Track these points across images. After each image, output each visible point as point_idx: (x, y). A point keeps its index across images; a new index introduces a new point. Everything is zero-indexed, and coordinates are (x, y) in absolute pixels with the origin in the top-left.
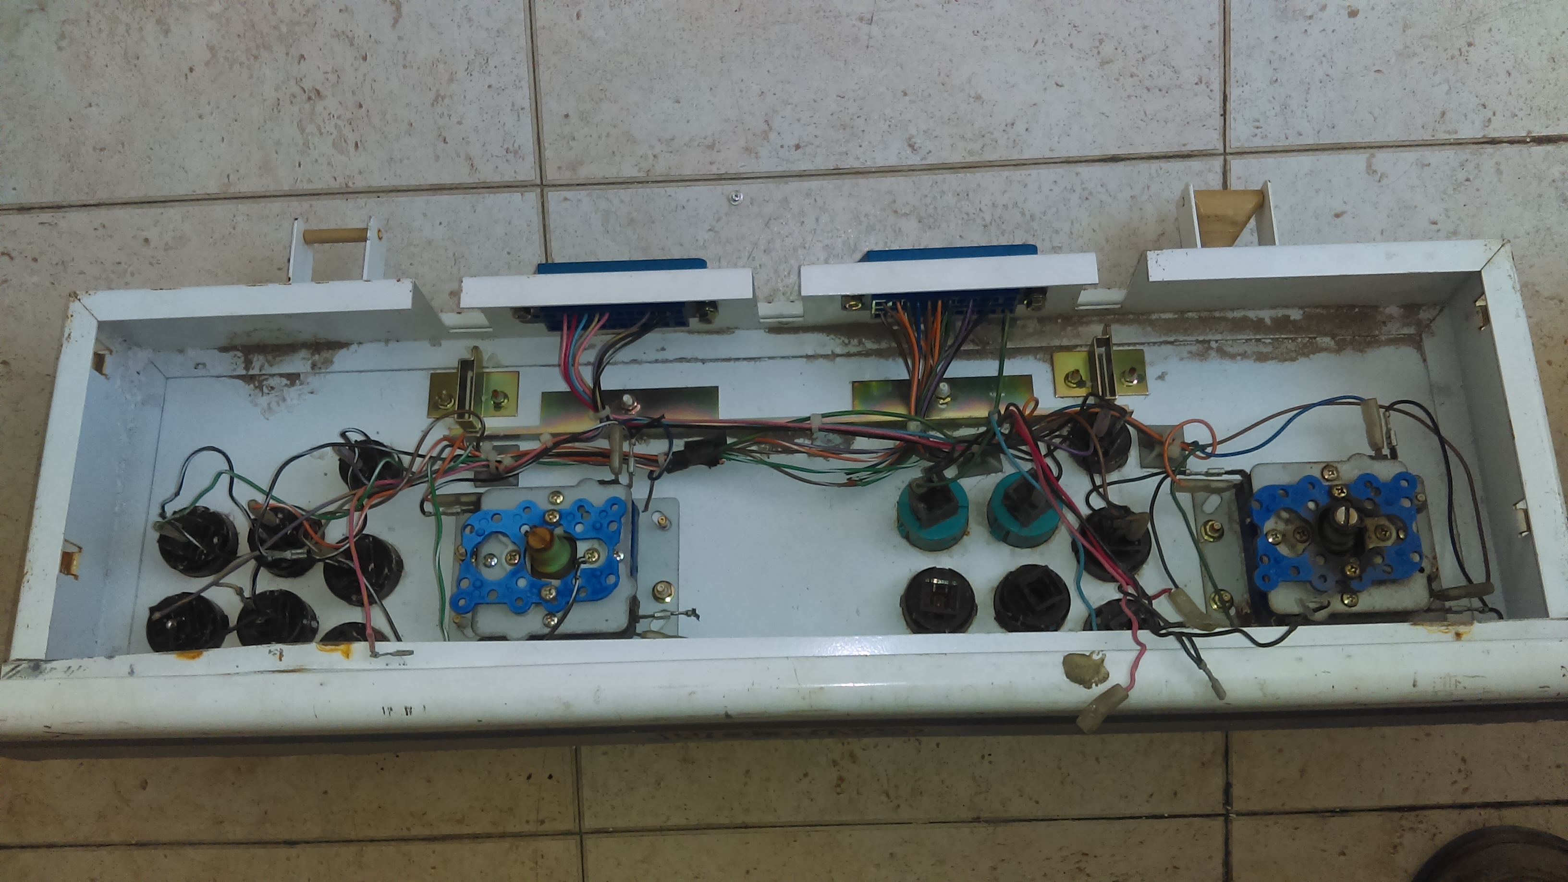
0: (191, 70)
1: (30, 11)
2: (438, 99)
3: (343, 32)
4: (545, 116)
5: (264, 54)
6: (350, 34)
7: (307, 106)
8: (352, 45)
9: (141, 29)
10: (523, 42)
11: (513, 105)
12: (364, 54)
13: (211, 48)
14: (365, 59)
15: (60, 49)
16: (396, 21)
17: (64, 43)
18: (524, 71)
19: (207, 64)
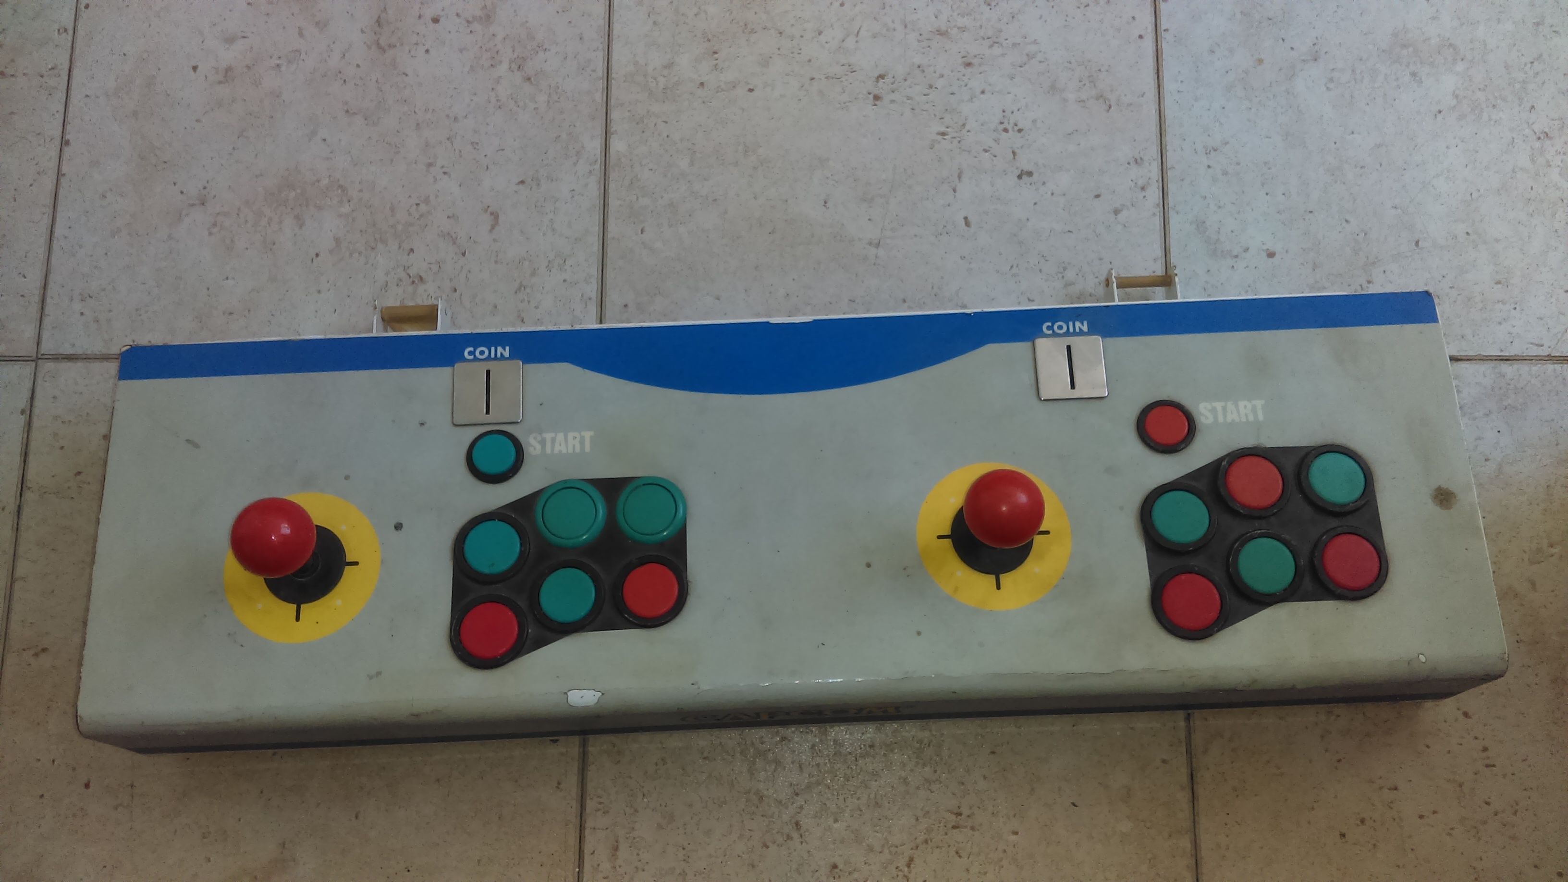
0: (317, 255)
1: (193, 205)
2: (521, 287)
3: (449, 234)
4: (608, 305)
5: (380, 246)
6: (454, 236)
7: (410, 289)
8: (454, 243)
9: (280, 222)
10: (596, 248)
11: (582, 296)
12: (464, 252)
13: (337, 240)
14: (464, 254)
15: (210, 234)
16: (493, 228)
17: (215, 230)
18: (594, 271)
19: (331, 252)
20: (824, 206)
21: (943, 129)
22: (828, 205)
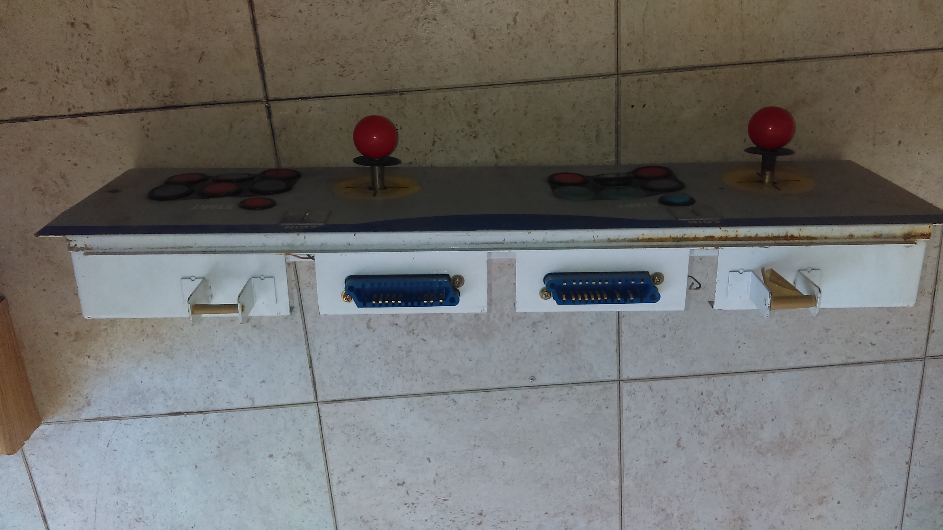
0: (773, 420)
1: (840, 438)
2: (663, 413)
3: (703, 435)
4: (617, 408)
5: (739, 427)
6: (700, 435)
7: (723, 407)
8: (700, 431)
9: (792, 434)
10: (624, 435)
13: (762, 428)
14: (695, 426)
15: (830, 426)
16: (679, 440)
17: (827, 428)
18: (624, 424)
19: (765, 422)
20: (504, 462)
21: (445, 502)
22: (503, 463)
